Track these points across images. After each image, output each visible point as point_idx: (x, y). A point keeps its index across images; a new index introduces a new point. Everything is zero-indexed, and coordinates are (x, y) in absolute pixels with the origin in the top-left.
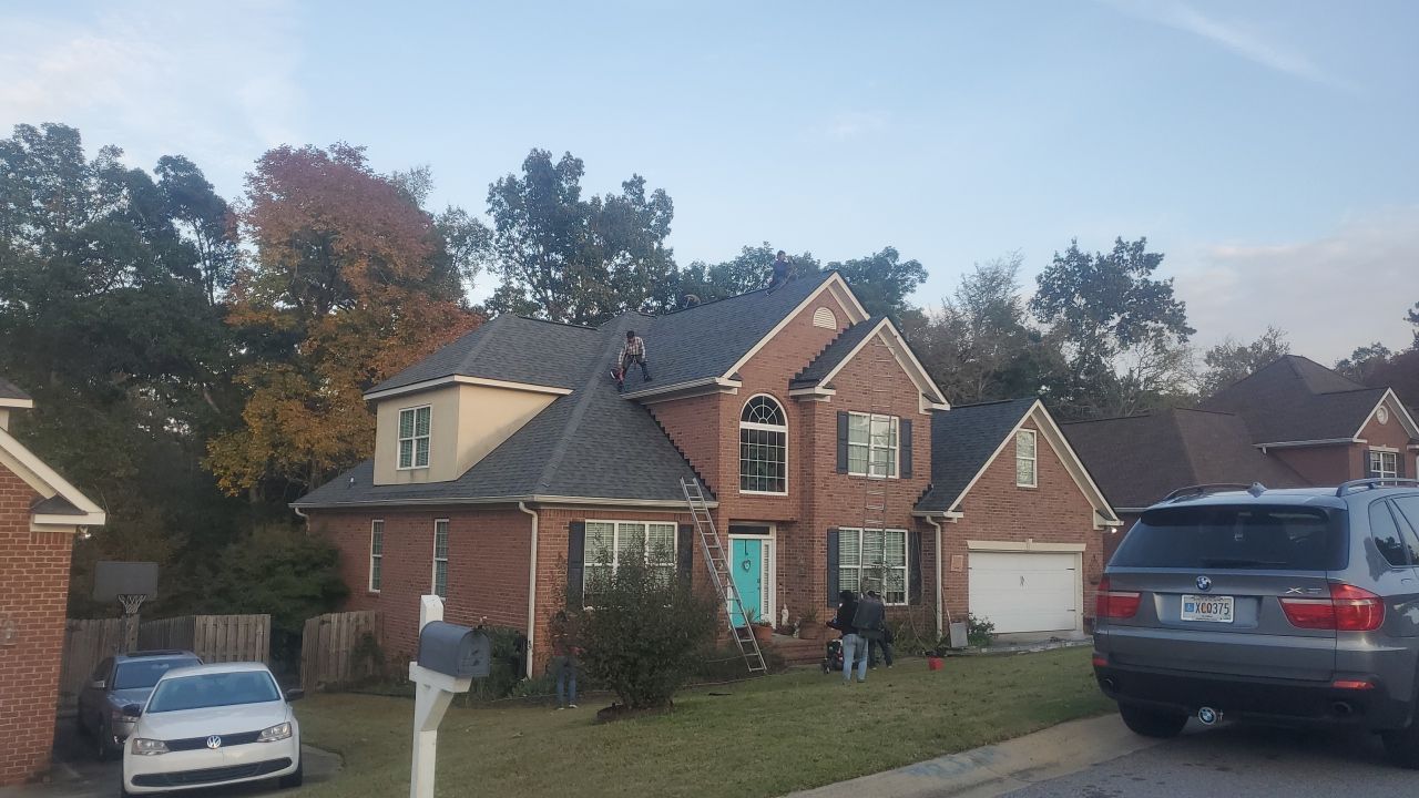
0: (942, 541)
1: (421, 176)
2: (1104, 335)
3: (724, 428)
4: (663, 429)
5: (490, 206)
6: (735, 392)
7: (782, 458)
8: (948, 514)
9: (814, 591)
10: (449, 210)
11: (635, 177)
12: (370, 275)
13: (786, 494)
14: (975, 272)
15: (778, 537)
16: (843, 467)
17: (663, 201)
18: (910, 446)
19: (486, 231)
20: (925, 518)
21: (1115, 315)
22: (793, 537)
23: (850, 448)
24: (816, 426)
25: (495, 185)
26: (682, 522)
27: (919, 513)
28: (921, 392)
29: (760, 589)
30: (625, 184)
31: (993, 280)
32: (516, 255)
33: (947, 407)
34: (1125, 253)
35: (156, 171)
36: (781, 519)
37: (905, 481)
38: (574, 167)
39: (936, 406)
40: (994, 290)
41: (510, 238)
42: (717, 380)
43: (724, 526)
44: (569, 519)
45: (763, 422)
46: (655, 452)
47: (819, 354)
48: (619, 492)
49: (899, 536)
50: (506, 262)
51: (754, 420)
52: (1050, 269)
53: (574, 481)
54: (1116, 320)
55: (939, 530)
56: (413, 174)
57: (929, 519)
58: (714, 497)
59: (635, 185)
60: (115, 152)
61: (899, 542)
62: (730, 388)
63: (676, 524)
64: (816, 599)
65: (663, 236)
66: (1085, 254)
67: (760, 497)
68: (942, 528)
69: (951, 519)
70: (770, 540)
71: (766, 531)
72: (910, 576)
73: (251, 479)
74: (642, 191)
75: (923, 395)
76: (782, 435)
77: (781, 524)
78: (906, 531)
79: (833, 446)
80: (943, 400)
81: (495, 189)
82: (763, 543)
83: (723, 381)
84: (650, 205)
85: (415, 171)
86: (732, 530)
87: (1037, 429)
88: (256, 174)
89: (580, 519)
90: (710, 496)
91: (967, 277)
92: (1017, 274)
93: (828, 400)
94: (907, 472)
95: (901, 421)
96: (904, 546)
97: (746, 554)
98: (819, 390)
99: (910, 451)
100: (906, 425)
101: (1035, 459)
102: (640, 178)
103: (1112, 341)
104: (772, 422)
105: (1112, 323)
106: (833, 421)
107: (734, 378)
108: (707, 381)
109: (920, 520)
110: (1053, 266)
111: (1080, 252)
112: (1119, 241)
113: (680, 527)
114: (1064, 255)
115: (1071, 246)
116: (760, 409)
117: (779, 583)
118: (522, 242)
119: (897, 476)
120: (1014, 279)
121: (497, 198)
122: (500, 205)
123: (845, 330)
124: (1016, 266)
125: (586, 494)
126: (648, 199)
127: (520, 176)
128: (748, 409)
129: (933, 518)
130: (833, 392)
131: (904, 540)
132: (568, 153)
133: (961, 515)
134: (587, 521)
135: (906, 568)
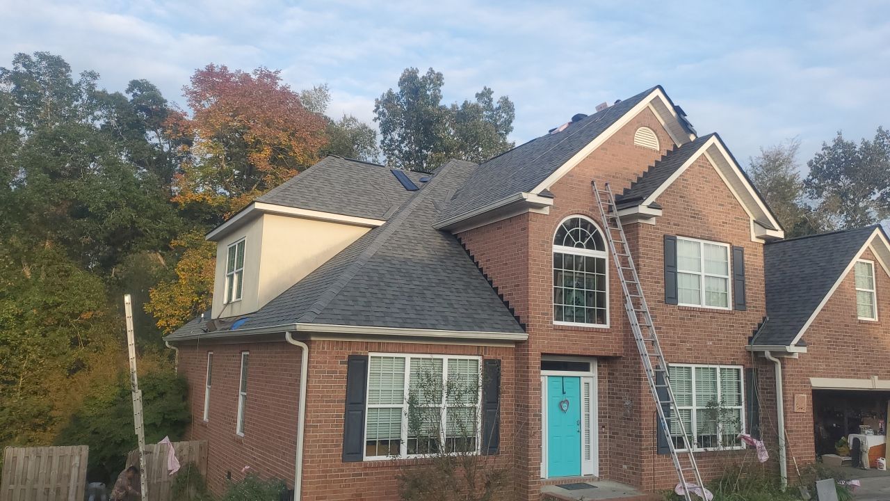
0: (783, 378)
1: (322, 92)
2: (866, 207)
3: (534, 251)
4: (472, 258)
5: (377, 116)
6: (546, 211)
7: (601, 285)
8: (791, 348)
9: (641, 437)
10: (345, 118)
11: (485, 89)
12: (273, 160)
13: (607, 326)
14: (761, 155)
15: (599, 374)
16: (671, 295)
17: (507, 106)
18: (743, 275)
19: (370, 131)
20: (764, 352)
21: (876, 191)
22: (617, 374)
23: (679, 276)
24: (641, 251)
25: (380, 99)
26: (487, 356)
27: (757, 348)
28: (752, 218)
29: (580, 432)
30: (477, 95)
31: (774, 162)
32: (396, 152)
33: (780, 234)
34: (886, 140)
35: (127, 92)
36: (603, 353)
37: (739, 314)
38: (437, 79)
39: (770, 233)
40: (776, 169)
41: (391, 140)
42: (524, 195)
43: (535, 360)
44: (347, 353)
45: (580, 246)
46: (460, 279)
47: (641, 176)
48: (409, 321)
49: (734, 373)
50: (389, 157)
51: (569, 243)
52: (820, 155)
53: (357, 308)
54: (877, 195)
55: (779, 367)
56: (315, 90)
57: (768, 354)
58: (524, 328)
59: (485, 95)
60: (94, 76)
61: (734, 380)
62: (540, 206)
63: (479, 358)
64: (644, 445)
65: (507, 133)
66: (850, 142)
67: (577, 329)
68: (783, 365)
69: (791, 354)
70: (590, 379)
71: (585, 368)
72: (748, 417)
73: (178, 319)
74: (491, 100)
75: (754, 221)
76: (601, 262)
77: (602, 360)
78: (741, 368)
79: (659, 272)
80: (776, 226)
81: (380, 103)
82: (583, 380)
83: (531, 197)
84: (497, 109)
85: (317, 88)
86: (545, 366)
87: (876, 261)
88: (190, 86)
89: (362, 352)
90: (519, 327)
91: (754, 159)
92: (796, 156)
93: (653, 221)
94: (740, 303)
95: (733, 248)
96: (739, 384)
97: (564, 393)
98: (643, 209)
99: (744, 281)
100: (737, 254)
101: (874, 291)
102: (489, 89)
103: (873, 213)
104: (590, 246)
105: (874, 197)
106: (659, 245)
107: (544, 194)
108: (513, 198)
109: (758, 356)
110: (822, 153)
111: (845, 141)
112: (880, 130)
113: (485, 361)
114: (831, 144)
115: (836, 136)
116: (575, 232)
117: (601, 426)
118: (402, 142)
119: (730, 308)
120: (793, 159)
121: (381, 110)
122: (384, 115)
123: (669, 152)
124: (796, 149)
125: (368, 322)
126: (495, 105)
127: (397, 90)
128: (562, 231)
129: (773, 353)
130: (659, 213)
131: (739, 378)
132: (431, 69)
133: (804, 350)
134: (370, 354)
135: (743, 407)
